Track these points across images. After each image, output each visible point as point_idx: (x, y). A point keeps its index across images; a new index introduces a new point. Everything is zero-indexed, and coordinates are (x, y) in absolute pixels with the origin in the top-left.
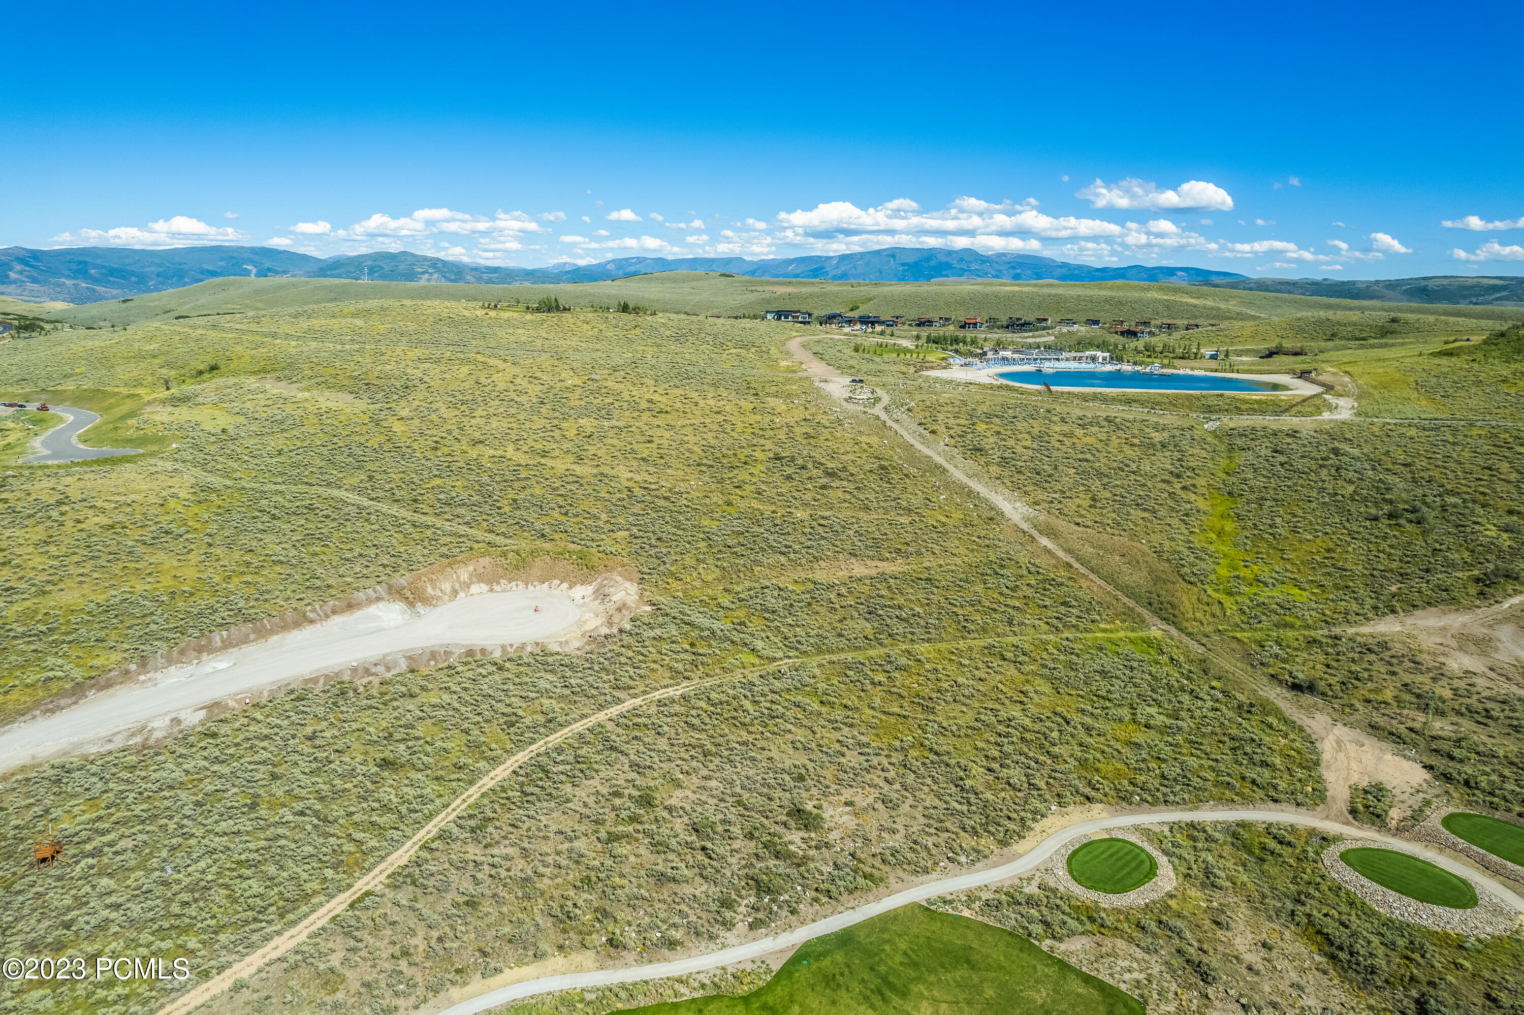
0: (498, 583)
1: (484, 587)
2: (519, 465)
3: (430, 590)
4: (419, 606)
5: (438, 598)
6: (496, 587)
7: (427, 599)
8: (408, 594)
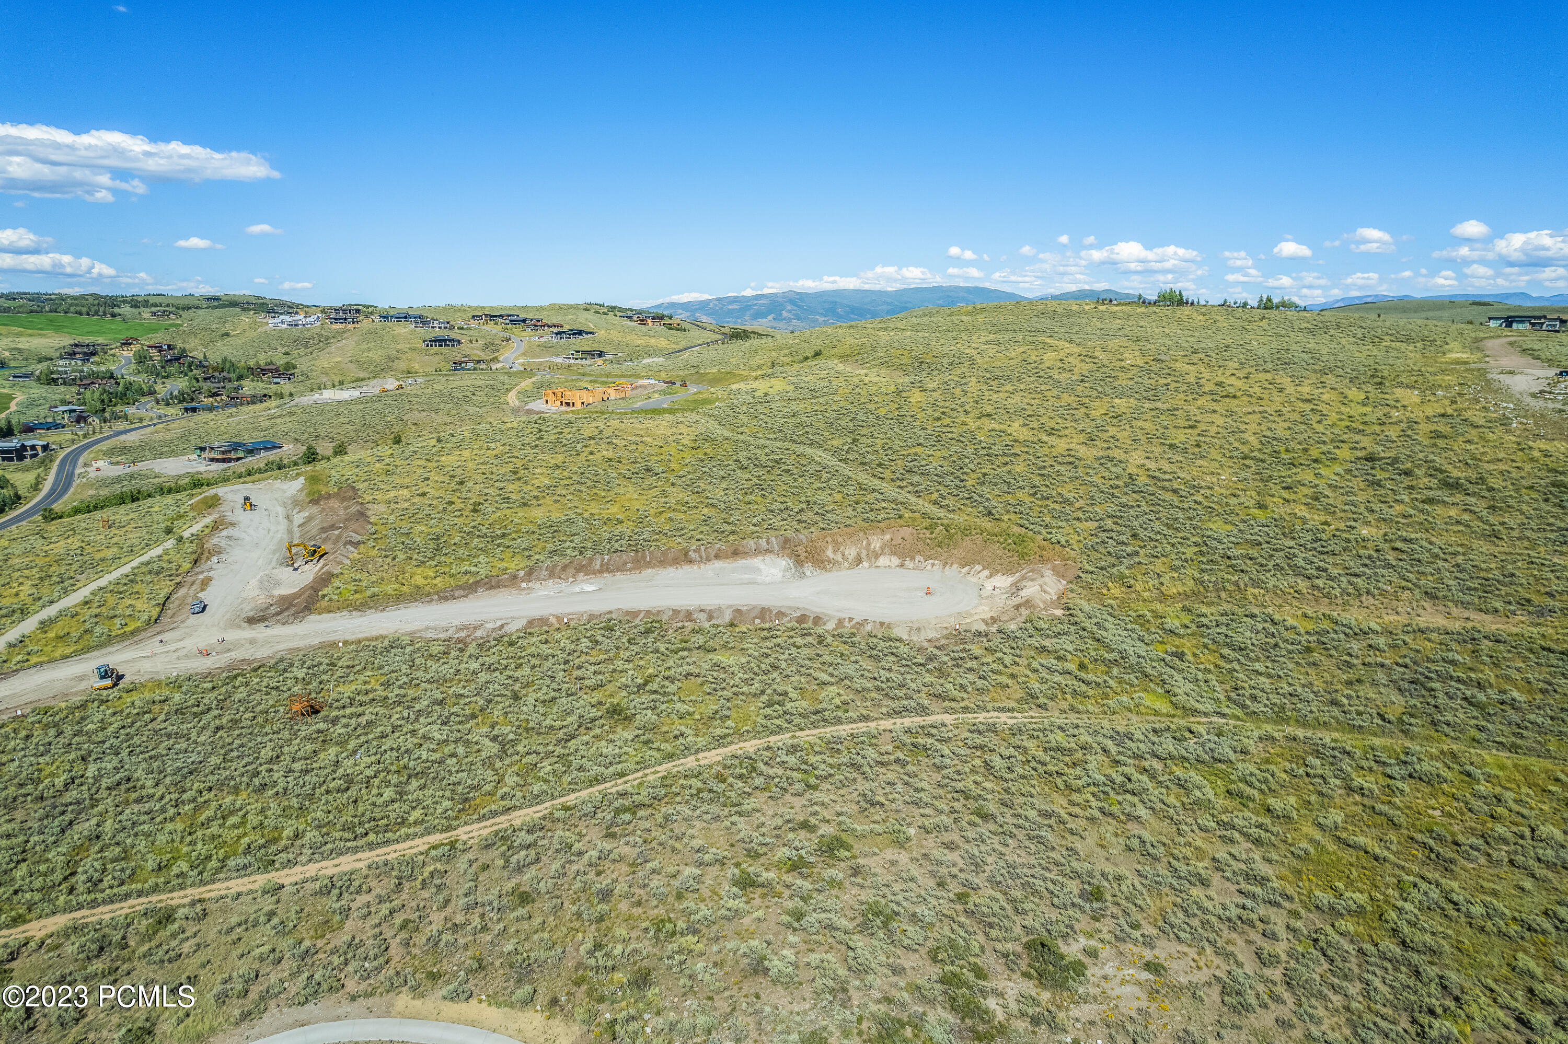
0: (912, 559)
1: (895, 561)
2: (1015, 441)
3: (830, 553)
4: (808, 568)
5: (837, 563)
6: (908, 563)
7: (822, 561)
8: (802, 552)
